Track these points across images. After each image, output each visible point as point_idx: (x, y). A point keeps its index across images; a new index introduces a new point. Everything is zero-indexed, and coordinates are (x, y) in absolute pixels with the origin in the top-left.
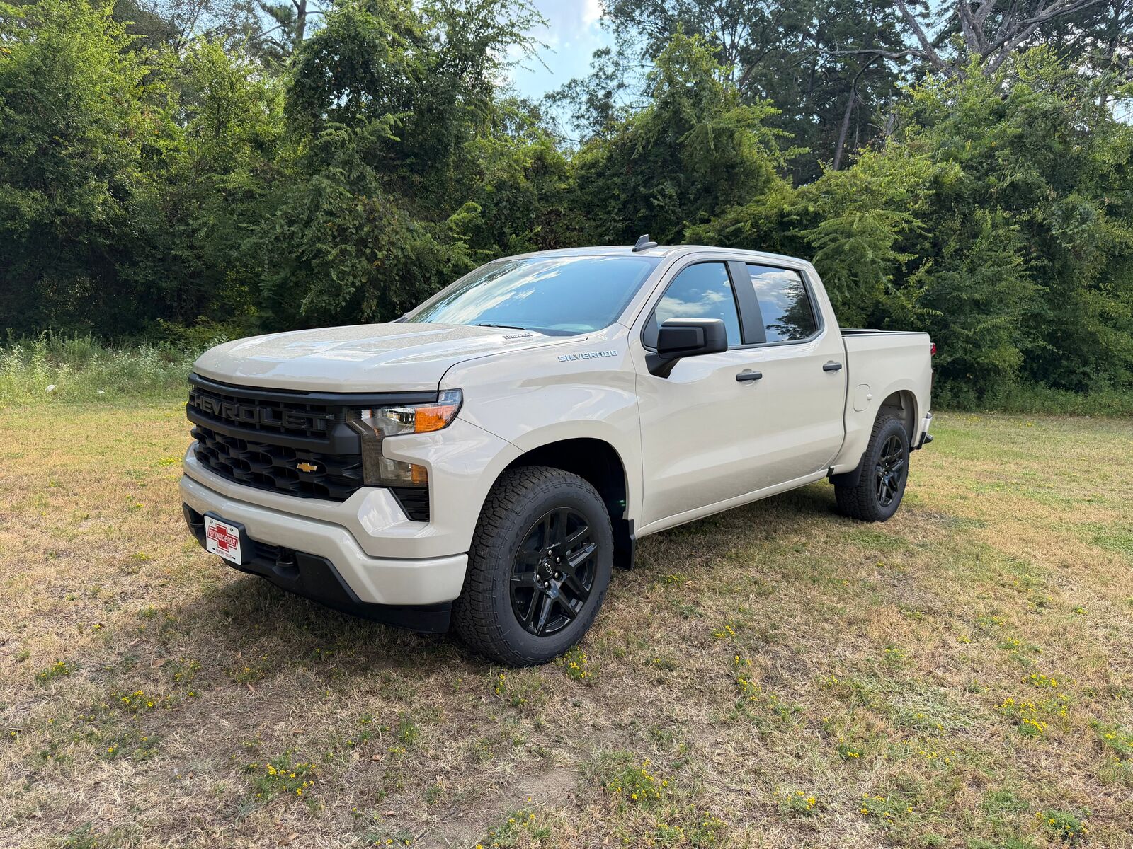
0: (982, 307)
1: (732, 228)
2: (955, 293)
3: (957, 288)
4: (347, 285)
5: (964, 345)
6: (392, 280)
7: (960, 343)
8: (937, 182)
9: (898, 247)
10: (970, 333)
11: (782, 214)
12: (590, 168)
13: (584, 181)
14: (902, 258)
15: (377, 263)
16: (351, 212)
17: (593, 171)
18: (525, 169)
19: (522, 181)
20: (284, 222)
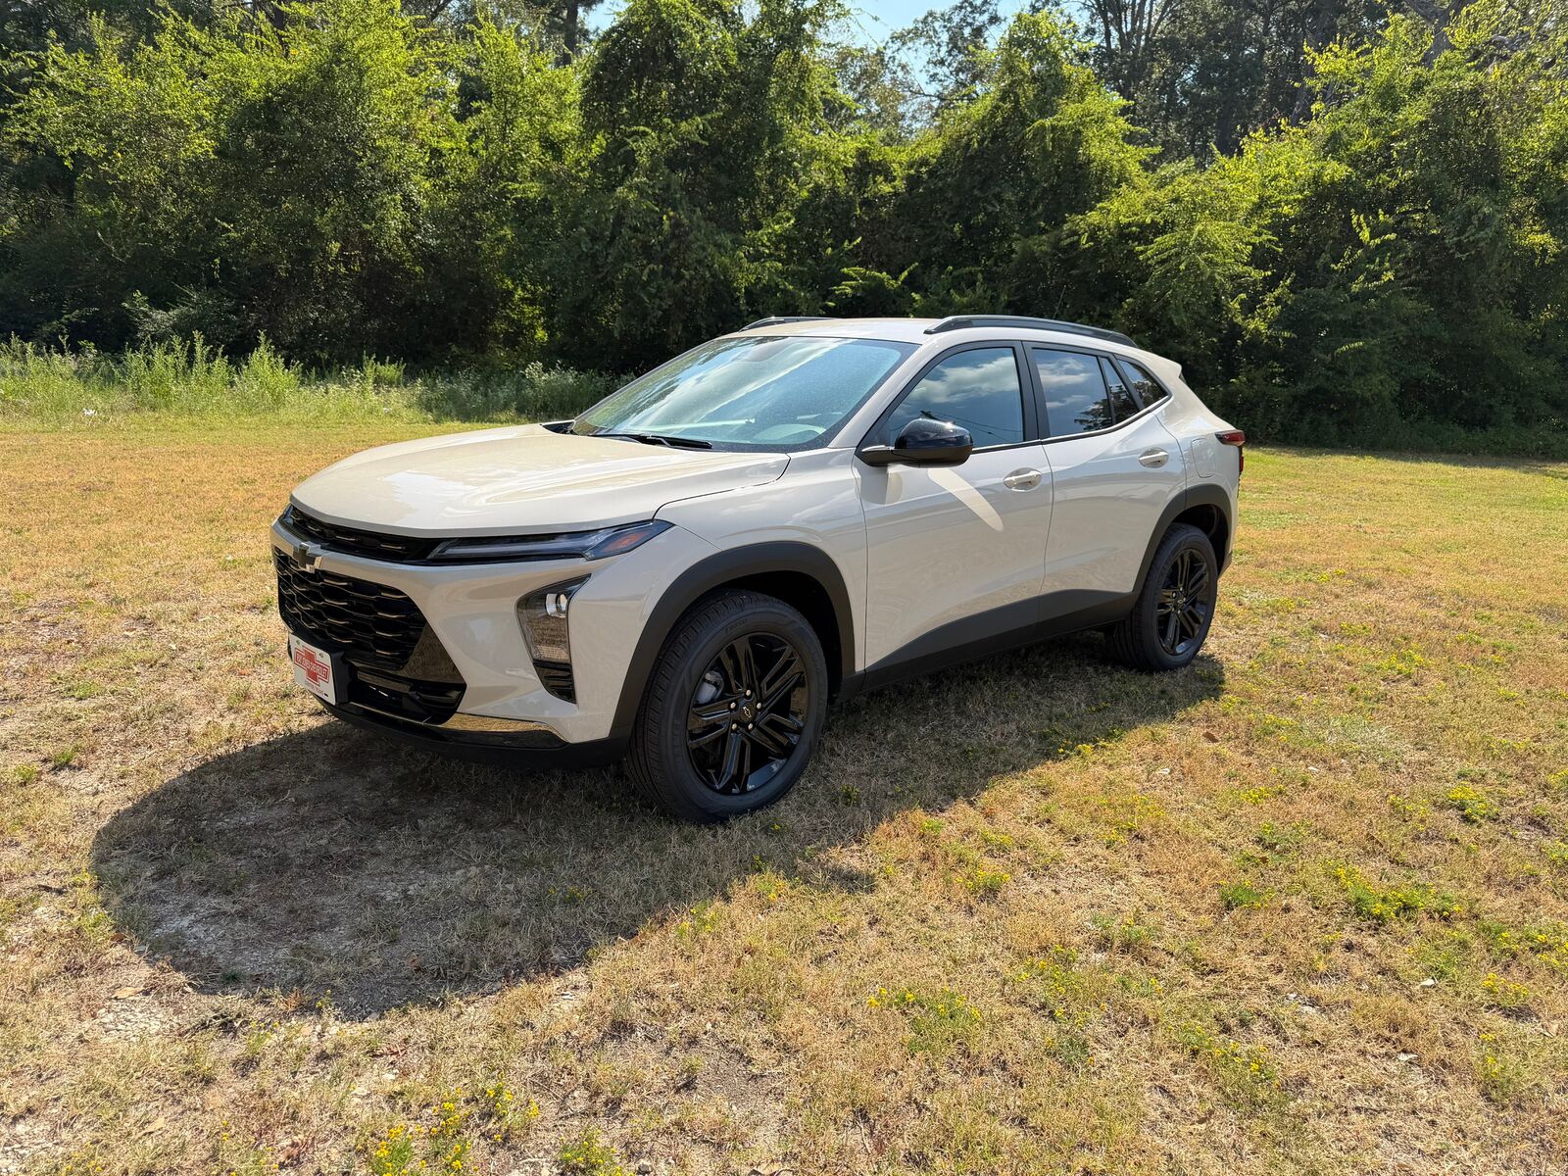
1: (1068, 241)
4: (653, 308)
5: (1325, 372)
6: (698, 301)
7: (1320, 369)
8: (1316, 179)
9: (1252, 261)
10: (1328, 358)
11: (1120, 226)
12: (921, 166)
13: (913, 182)
14: (1257, 275)
15: (683, 283)
16: (655, 227)
17: (923, 169)
18: (846, 170)
19: (841, 184)
20: (587, 239)
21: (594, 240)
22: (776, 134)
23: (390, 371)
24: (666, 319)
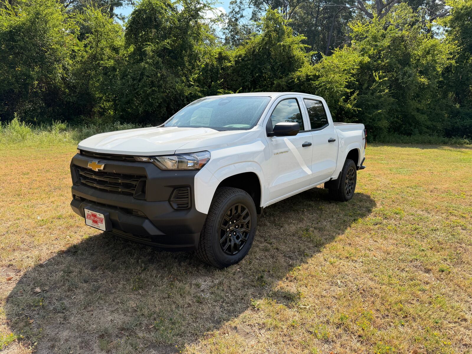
0: (376, 107)
1: (291, 81)
2: (367, 102)
3: (368, 101)
4: (155, 102)
5: (369, 120)
6: (171, 100)
8: (361, 62)
9: (347, 87)
10: (371, 116)
11: (307, 76)
12: (239, 57)
13: (237, 62)
14: (348, 91)
15: (166, 94)
16: (155, 76)
17: (240, 58)
18: (216, 58)
19: (215, 63)
20: (131, 80)
21: (134, 80)
22: (191, 47)
24: (160, 106)
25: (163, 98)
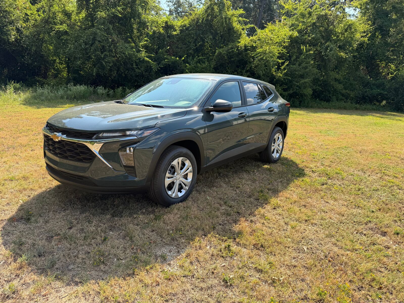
0: (302, 76)
1: (231, 50)
2: (295, 72)
3: (295, 71)
4: (107, 66)
5: (296, 88)
6: (121, 64)
7: (295, 87)
9: (279, 58)
10: (298, 84)
11: (245, 46)
12: (183, 27)
13: (181, 31)
14: (280, 61)
16: (106, 41)
17: (185, 28)
18: (162, 27)
19: (162, 31)
20: (84, 44)
21: (86, 44)
22: (139, 15)
23: (18, 85)
25: (113, 62)
